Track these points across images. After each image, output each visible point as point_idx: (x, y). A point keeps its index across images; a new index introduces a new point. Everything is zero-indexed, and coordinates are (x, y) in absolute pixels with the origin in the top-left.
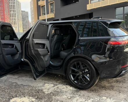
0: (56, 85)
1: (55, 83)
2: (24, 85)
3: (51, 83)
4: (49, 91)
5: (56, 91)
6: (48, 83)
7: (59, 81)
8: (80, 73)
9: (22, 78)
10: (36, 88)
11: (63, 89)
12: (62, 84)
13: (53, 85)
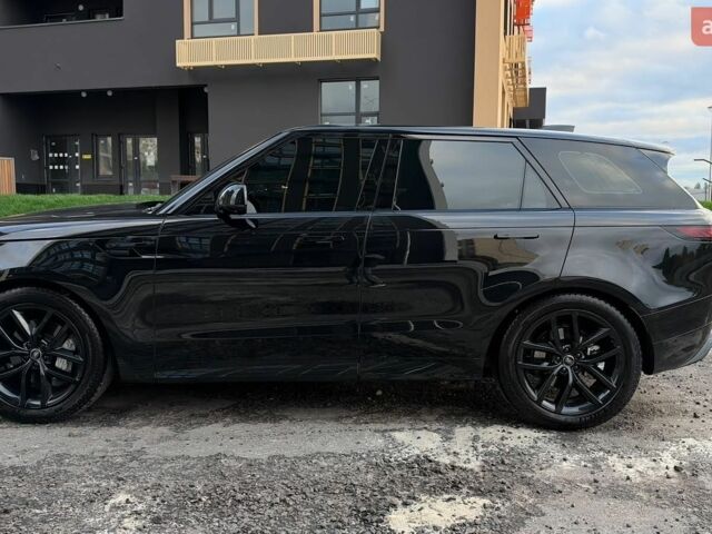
8: (568, 361)
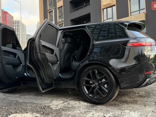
0: (67, 101)
1: (65, 100)
2: (27, 103)
3: (60, 99)
4: (58, 107)
5: (66, 107)
6: (57, 100)
7: (70, 98)
8: (96, 84)
9: (25, 96)
10: (42, 105)
11: (75, 105)
12: (73, 100)
13: (62, 102)
